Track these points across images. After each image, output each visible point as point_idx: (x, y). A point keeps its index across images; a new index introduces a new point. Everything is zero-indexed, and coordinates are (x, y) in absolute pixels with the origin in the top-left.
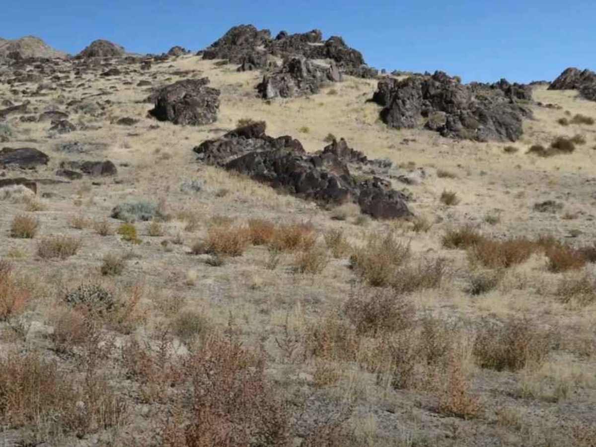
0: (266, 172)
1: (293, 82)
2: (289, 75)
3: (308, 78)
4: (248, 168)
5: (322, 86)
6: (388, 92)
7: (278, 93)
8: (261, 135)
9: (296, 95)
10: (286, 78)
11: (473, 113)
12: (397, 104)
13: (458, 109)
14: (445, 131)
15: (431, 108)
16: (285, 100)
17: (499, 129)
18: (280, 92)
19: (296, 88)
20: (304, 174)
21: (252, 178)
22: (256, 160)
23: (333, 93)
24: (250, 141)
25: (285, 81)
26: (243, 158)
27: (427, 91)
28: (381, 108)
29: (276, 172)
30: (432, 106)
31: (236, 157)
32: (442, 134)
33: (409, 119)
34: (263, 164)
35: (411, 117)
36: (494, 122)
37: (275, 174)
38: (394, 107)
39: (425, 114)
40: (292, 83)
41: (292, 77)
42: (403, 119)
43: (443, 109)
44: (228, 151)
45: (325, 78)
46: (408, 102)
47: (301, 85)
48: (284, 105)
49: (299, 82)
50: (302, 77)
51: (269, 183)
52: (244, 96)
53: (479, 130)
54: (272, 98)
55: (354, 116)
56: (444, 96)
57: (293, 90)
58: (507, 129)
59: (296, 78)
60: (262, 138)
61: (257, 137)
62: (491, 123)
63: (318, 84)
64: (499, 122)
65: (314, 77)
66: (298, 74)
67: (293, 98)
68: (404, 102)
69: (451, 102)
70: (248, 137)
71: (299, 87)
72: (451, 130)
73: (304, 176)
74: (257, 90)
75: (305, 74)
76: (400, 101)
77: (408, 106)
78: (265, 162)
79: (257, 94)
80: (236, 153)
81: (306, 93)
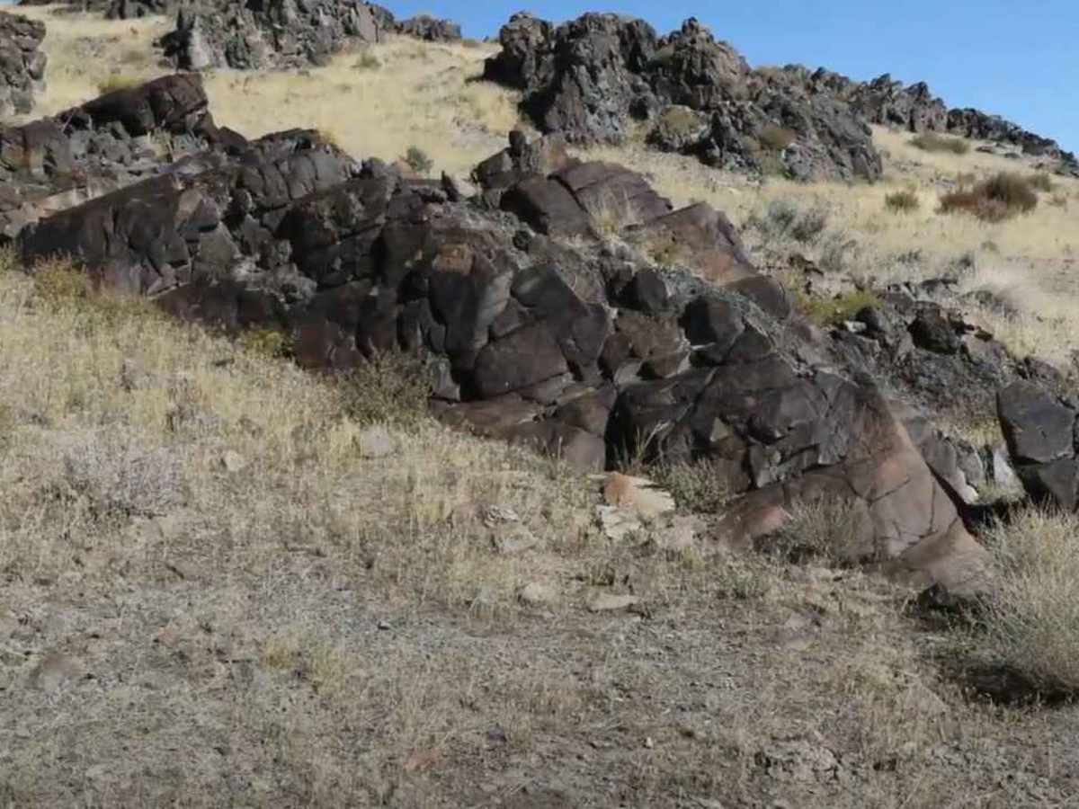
0: (245, 270)
1: (260, 33)
2: (248, 13)
3: (301, 26)
4: (141, 250)
5: (335, 49)
6: (530, 54)
7: (222, 58)
8: (192, 119)
9: (271, 64)
10: (240, 22)
11: (766, 109)
12: (574, 78)
13: (724, 99)
14: (716, 152)
15: (651, 96)
16: (242, 75)
17: (835, 150)
18: (227, 55)
19: (268, 50)
20: (504, 281)
21: (168, 306)
22: (187, 207)
23: (368, 63)
24: (146, 141)
25: (238, 28)
26: (116, 204)
27: (637, 51)
28: (515, 94)
29: (306, 271)
30: (654, 90)
31: (75, 199)
32: (708, 161)
33: (608, 120)
34: (222, 228)
35: (611, 114)
36: (820, 134)
37: (306, 286)
38: (565, 85)
39: (639, 111)
40: (257, 36)
41: (258, 20)
42: (592, 119)
43: (685, 100)
44: (38, 171)
45: (340, 30)
46: (603, 74)
47: (282, 42)
48: (240, 88)
49: (277, 34)
50: (283, 19)
51: (275, 336)
52: (124, 62)
53: (791, 152)
54: (204, 69)
55: (448, 114)
56: (685, 66)
57: (261, 52)
58: (852, 153)
59: (268, 23)
60: (198, 132)
61: (177, 129)
62: (815, 136)
63: (328, 42)
64: (832, 134)
65: (315, 23)
66: (273, 13)
67: (261, 71)
68: (593, 71)
69: (704, 80)
70: (136, 130)
71: (278, 47)
72: (732, 150)
73: (499, 294)
74: (162, 50)
75: (292, 14)
76: (583, 69)
77: (603, 85)
78: (234, 218)
79: (160, 57)
80: (79, 182)
81: (296, 65)
